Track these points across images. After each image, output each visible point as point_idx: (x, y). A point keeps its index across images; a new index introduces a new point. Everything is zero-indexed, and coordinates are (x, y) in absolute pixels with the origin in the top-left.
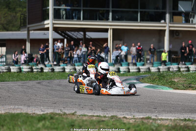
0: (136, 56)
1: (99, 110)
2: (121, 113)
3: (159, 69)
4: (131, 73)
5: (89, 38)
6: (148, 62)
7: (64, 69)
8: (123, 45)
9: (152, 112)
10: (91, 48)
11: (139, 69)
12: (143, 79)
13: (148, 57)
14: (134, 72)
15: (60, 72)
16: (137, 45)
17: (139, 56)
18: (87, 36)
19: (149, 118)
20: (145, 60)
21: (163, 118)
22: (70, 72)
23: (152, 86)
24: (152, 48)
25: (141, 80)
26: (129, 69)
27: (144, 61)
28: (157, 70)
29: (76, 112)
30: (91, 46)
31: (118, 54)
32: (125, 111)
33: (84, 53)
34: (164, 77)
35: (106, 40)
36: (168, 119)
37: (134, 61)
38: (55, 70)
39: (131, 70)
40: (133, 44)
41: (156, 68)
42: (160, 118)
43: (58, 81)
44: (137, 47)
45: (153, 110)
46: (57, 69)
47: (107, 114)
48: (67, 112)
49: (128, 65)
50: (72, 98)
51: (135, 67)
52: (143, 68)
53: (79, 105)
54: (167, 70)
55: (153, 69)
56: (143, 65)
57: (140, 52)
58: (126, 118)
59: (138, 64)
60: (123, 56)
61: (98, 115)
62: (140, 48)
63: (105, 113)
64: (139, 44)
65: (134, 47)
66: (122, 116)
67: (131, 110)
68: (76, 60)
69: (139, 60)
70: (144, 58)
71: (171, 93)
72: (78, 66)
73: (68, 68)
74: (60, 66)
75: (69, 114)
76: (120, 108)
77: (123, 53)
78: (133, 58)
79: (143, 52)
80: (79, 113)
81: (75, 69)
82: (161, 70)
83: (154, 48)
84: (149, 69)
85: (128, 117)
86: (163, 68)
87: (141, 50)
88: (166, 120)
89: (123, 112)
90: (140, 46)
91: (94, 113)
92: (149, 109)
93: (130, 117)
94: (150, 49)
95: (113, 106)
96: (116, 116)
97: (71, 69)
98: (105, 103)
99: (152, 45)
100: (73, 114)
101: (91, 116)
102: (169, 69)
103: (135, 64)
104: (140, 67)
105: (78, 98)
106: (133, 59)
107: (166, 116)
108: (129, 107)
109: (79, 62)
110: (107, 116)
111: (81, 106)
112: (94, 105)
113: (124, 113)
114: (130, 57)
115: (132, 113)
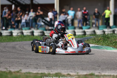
0: (82, 20)
1: (44, 68)
2: (66, 71)
3: (104, 32)
4: (77, 36)
5: (36, 3)
6: (94, 26)
7: (11, 33)
8: (70, 9)
9: (96, 70)
10: (39, 13)
11: (85, 32)
12: (87, 40)
13: (94, 21)
14: (80, 35)
15: (7, 36)
16: (83, 10)
17: (85, 20)
18: (34, 2)
19: (92, 75)
20: (91, 24)
21: (106, 74)
22: (17, 35)
23: (97, 47)
24: (96, 12)
25: (86, 41)
26: (75, 32)
27: (89, 25)
28: (102, 33)
29: (21, 70)
30: (39, 11)
31: (64, 19)
32: (69, 69)
33: (31, 18)
34: (108, 38)
35: (53, 5)
36: (111, 75)
37: (80, 25)
38: (3, 34)
39: (77, 34)
40: (79, 9)
41: (102, 31)
42: (103, 74)
43: (5, 43)
44: (83, 11)
45: (97, 67)
46: (5, 33)
47: (52, 72)
48: (13, 70)
49: (75, 28)
50: (18, 58)
51: (81, 30)
52: (89, 31)
53: (25, 64)
54: (112, 33)
55: (99, 32)
56: (89, 28)
57: (86, 17)
58: (70, 75)
59: (84, 27)
60: (69, 20)
61: (43, 72)
62: (86, 13)
63: (50, 71)
64: (85, 8)
65: (80, 11)
66: (66, 74)
67: (75, 68)
68: (24, 25)
69: (85, 24)
70: (90, 22)
71: (114, 52)
72: (25, 30)
73: (15, 33)
74: (7, 30)
75: (14, 72)
76: (65, 67)
77: (70, 17)
78: (79, 22)
79: (89, 17)
80: (24, 71)
81: (22, 33)
82: (106, 33)
83: (98, 12)
84: (94, 32)
85: (71, 74)
86: (108, 31)
87: (87, 14)
88: (109, 76)
89: (67, 70)
90: (85, 11)
91: (39, 71)
92: (93, 67)
93: (74, 74)
94: (95, 14)
95: (58, 64)
96: (60, 74)
97: (18, 33)
98: (49, 63)
99: (96, 9)
100: (18, 72)
101: (36, 73)
102: (114, 31)
103: (81, 28)
104: (86, 30)
105: (23, 58)
106: (79, 24)
107: (109, 73)
108: (73, 65)
109: (27, 26)
110: (51, 73)
111: (27, 65)
112: (39, 64)
113: (69, 71)
114: (76, 22)
115: (76, 71)
